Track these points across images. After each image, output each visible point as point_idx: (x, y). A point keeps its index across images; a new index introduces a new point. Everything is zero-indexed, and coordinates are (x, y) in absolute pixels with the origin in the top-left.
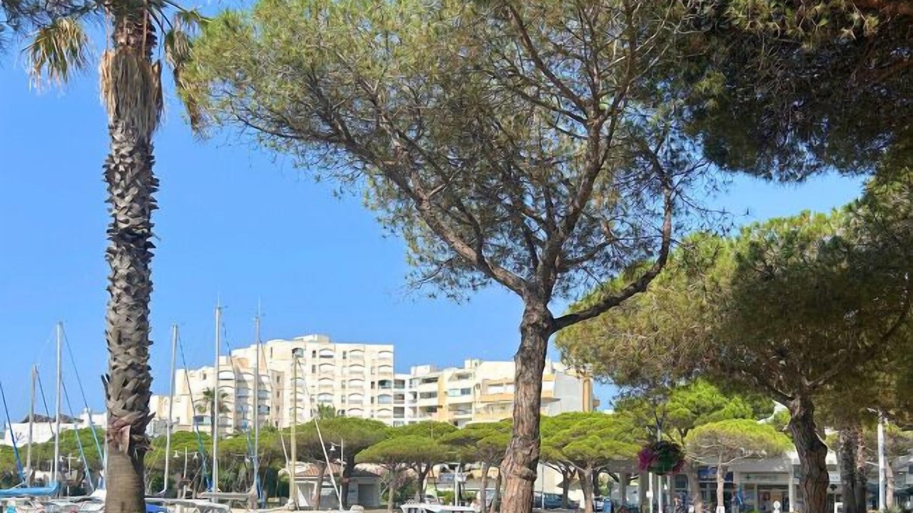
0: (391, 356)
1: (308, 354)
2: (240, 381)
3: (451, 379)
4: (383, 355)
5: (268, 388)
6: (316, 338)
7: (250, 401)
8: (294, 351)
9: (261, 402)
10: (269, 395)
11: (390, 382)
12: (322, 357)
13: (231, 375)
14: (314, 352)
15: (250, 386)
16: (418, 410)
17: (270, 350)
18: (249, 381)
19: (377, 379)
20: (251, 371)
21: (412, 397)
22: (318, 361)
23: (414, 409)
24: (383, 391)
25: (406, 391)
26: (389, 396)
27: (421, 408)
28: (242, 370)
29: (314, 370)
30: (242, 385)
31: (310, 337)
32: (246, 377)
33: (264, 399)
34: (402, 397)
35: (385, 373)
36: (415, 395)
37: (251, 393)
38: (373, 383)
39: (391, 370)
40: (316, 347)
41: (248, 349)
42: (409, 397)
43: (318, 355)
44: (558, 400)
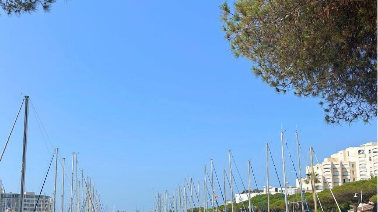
1: (367, 152)
2: (334, 169)
5: (348, 170)
6: (371, 144)
7: (340, 177)
8: (359, 151)
9: (345, 178)
10: (349, 174)
12: (374, 152)
13: (330, 166)
14: (370, 151)
15: (339, 170)
17: (347, 152)
18: (339, 168)
20: (339, 163)
22: (372, 155)
28: (334, 163)
29: (370, 160)
30: (335, 170)
31: (368, 144)
32: (337, 166)
33: (347, 176)
37: (340, 173)
40: (371, 148)
41: (338, 154)
43: (372, 152)
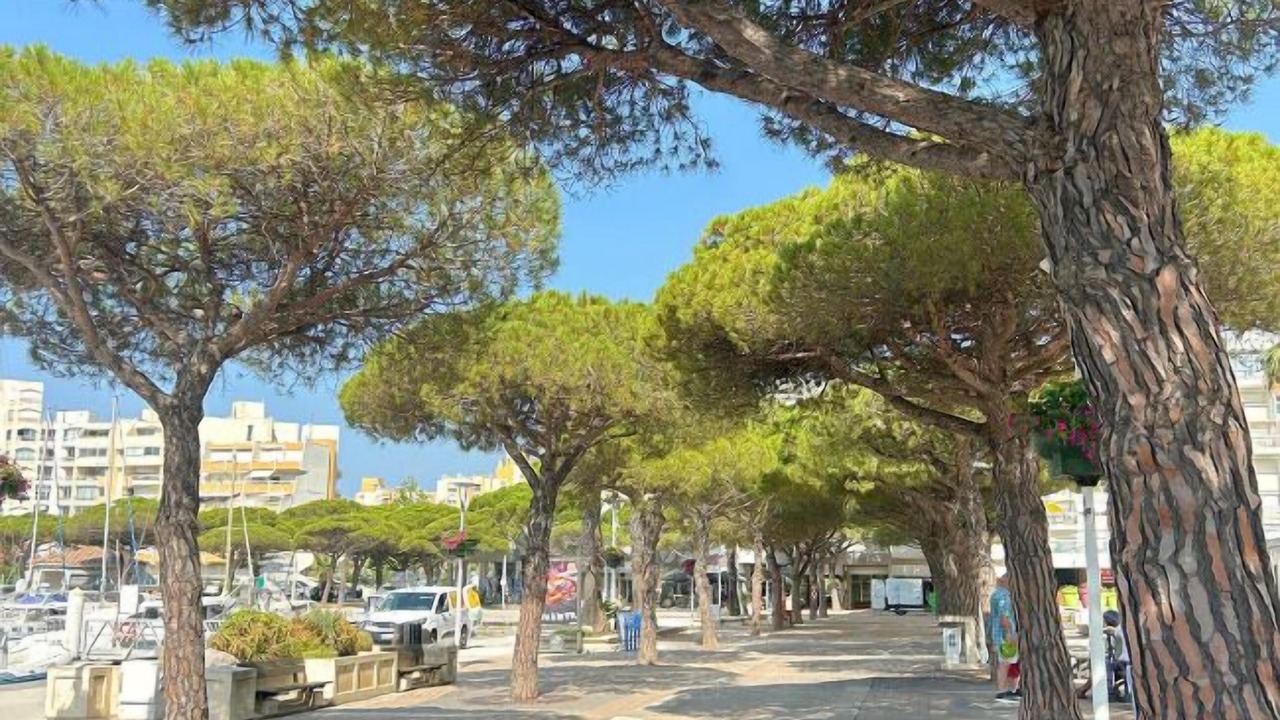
0: (39, 397)
3: (130, 434)
4: (27, 395)
11: (34, 432)
16: (75, 471)
19: (16, 427)
21: (65, 453)
23: (69, 470)
24: (24, 444)
25: (59, 445)
26: (32, 451)
27: (79, 468)
34: (51, 453)
35: (29, 420)
36: (71, 451)
38: (9, 432)
39: (37, 416)
42: (60, 454)
44: (303, 473)
